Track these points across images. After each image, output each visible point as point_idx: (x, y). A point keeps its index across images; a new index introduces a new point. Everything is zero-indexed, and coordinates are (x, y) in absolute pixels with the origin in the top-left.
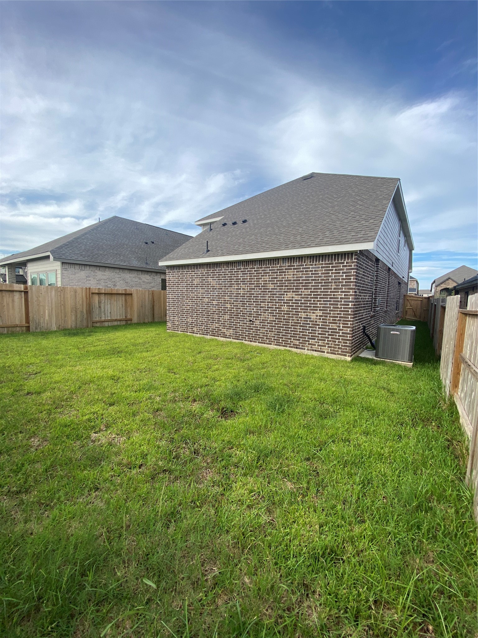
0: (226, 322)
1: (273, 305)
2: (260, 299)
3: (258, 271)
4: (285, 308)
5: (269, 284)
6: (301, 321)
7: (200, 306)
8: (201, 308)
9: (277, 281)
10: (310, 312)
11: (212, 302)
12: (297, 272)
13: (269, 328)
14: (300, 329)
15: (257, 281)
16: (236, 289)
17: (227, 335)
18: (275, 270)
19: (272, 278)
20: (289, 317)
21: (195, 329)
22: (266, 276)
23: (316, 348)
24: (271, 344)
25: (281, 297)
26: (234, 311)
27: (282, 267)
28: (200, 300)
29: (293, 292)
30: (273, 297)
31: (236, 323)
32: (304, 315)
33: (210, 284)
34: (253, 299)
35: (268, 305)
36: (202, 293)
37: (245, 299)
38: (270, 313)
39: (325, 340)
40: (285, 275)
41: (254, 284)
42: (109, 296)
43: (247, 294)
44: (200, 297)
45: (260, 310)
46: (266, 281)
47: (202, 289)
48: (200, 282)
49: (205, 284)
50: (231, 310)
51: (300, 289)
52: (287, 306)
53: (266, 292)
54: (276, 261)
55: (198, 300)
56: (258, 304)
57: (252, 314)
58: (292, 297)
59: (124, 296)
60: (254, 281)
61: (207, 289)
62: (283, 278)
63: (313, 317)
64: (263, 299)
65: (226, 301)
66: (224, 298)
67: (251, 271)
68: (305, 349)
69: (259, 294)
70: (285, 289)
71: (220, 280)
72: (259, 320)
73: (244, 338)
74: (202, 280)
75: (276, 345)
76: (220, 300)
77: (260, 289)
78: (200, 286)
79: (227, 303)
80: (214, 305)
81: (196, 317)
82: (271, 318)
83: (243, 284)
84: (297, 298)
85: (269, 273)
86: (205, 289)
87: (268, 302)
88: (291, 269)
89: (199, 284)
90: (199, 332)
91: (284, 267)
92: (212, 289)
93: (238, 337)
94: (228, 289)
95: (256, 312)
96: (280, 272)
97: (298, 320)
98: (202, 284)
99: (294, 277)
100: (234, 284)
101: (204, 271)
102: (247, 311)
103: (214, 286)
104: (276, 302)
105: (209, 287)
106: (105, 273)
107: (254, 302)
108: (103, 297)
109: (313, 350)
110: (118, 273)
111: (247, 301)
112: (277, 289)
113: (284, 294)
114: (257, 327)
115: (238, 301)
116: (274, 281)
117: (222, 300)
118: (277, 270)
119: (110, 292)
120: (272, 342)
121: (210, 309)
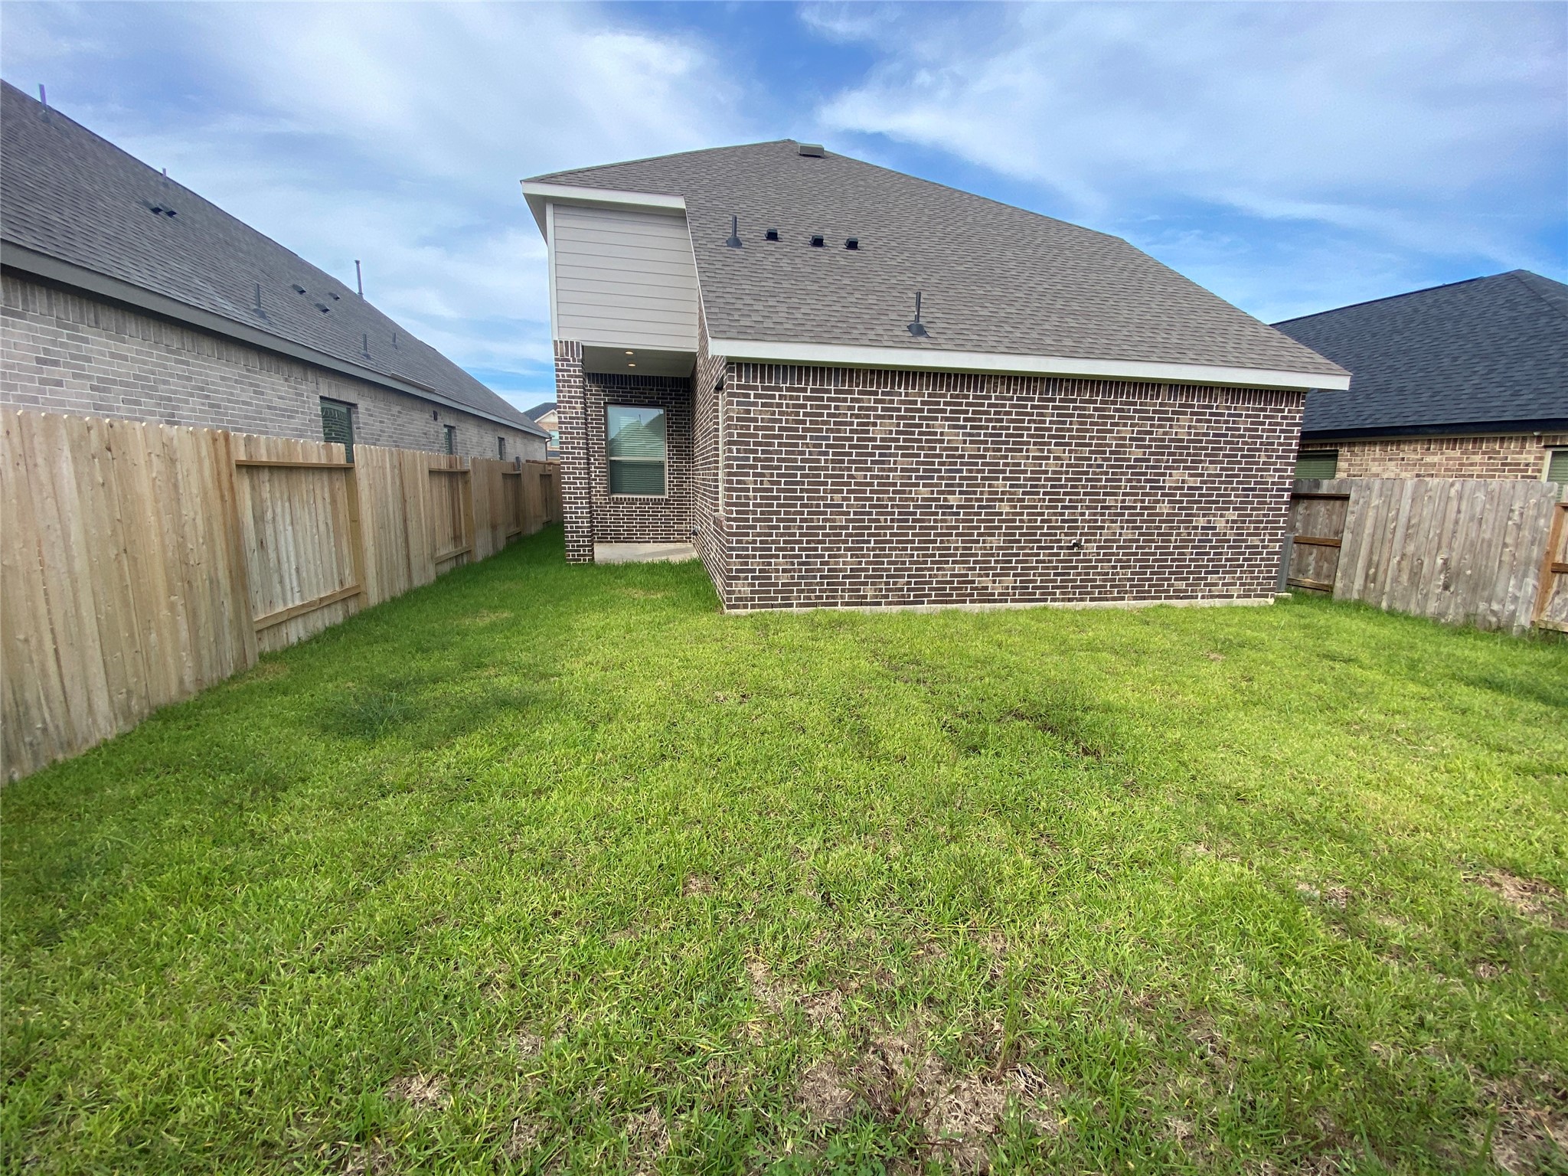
0: (992, 555)
1: (1135, 501)
2: (1105, 487)
3: (1104, 409)
4: (1164, 508)
5: (1131, 446)
6: (1196, 535)
7: (892, 514)
8: (900, 521)
9: (1151, 440)
10: (1215, 515)
11: (945, 500)
12: (1198, 421)
13: (1120, 561)
14: (1192, 554)
15: (1099, 438)
17: (993, 594)
18: (1147, 411)
19: (1139, 432)
20: (1171, 528)
22: (1125, 425)
23: (1219, 591)
24: (1123, 599)
25: (1158, 481)
26: (1021, 521)
27: (1165, 405)
28: (896, 492)
29: (1185, 468)
30: (1139, 481)
31: (1025, 555)
32: (1201, 522)
33: (941, 441)
34: (1084, 487)
35: (1124, 501)
36: (903, 470)
37: (1061, 486)
38: (1128, 521)
39: (1236, 572)
40: (1171, 427)
41: (1090, 445)
43: (1067, 473)
44: (894, 484)
45: (1103, 514)
46: (1124, 439)
49: (918, 441)
50: (1014, 521)
51: (1201, 461)
52: (1170, 502)
53: (1121, 467)
54: (1153, 390)
55: (886, 492)
56: (1099, 501)
57: (1077, 528)
58: (1183, 482)
60: (1091, 438)
61: (926, 456)
62: (1165, 433)
63: (1220, 524)
64: (1112, 487)
65: (996, 493)
66: (990, 486)
67: (1084, 409)
68: (1197, 597)
69: (1102, 473)
70: (1168, 461)
71: (980, 428)
72: (1095, 541)
73: (1049, 594)
74: (906, 426)
75: (1135, 598)
76: (975, 493)
77: (1104, 459)
78: (898, 448)
79: (1002, 500)
80: (951, 507)
82: (1127, 534)
83: (1056, 444)
84: (1193, 482)
85: (1133, 418)
87: (1124, 494)
88: (1185, 413)
89: (897, 440)
90: (886, 597)
91: (1170, 405)
92: (948, 456)
93: (1030, 594)
94: (1006, 457)
95: (1089, 521)
96: (1160, 419)
97: (1189, 534)
99: (1189, 434)
100: (1028, 443)
101: (921, 395)
102: (1063, 521)
103: (956, 449)
104: (1144, 494)
105: (933, 449)
107: (1085, 494)
109: (1212, 597)
110: (177, 352)
111: (1065, 494)
112: (1148, 460)
113: (1164, 475)
114: (1090, 561)
115: (1038, 493)
116: (1144, 440)
117: (982, 493)
118: (1154, 412)
119: (285, 460)
120: (1126, 592)
121: (935, 521)
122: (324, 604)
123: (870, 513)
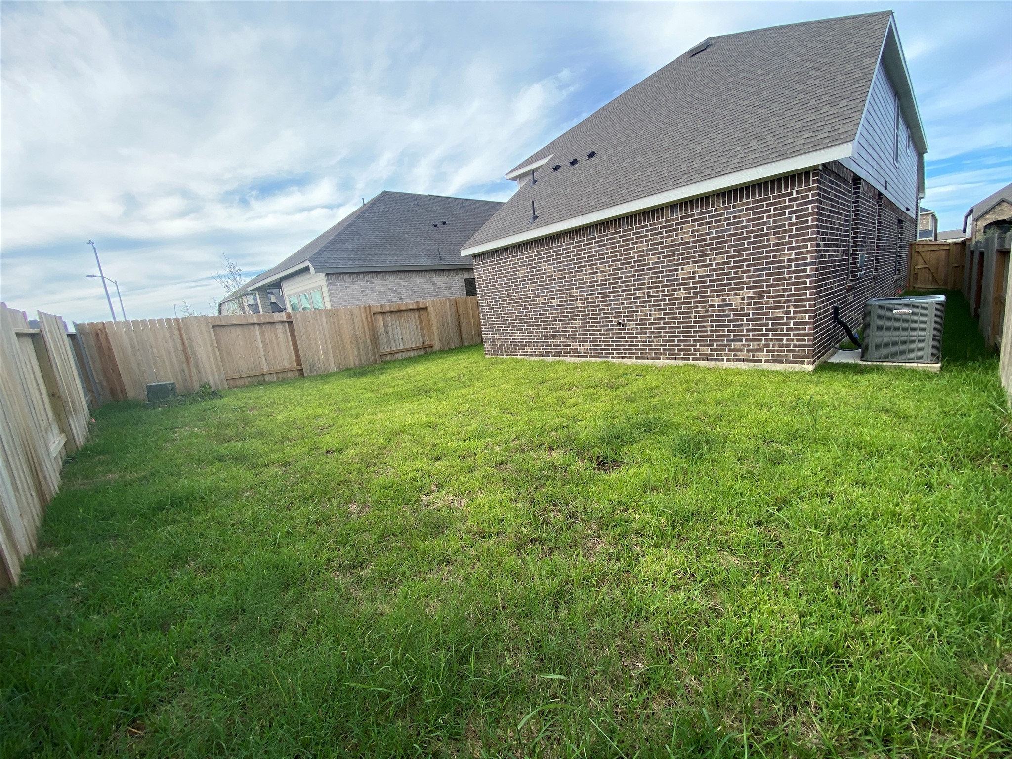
0: (577, 331)
1: (657, 292)
2: (634, 285)
3: (625, 236)
4: (681, 293)
5: (648, 255)
6: (713, 311)
7: (531, 312)
8: (535, 315)
9: (662, 248)
10: (728, 295)
11: (551, 303)
12: (699, 225)
13: (653, 333)
14: (712, 326)
15: (625, 254)
16: (590, 274)
17: (580, 353)
18: (657, 229)
19: (652, 245)
20: (690, 308)
21: (528, 349)
22: (642, 242)
23: (743, 355)
24: (659, 358)
25: (673, 275)
26: (588, 311)
27: (670, 221)
28: (531, 301)
29: (694, 262)
30: (658, 277)
31: (594, 330)
32: (717, 301)
33: (545, 273)
34: (620, 287)
35: (649, 293)
36: (532, 290)
37: (607, 288)
38: (654, 306)
39: (761, 341)
40: (677, 235)
41: (621, 260)
42: (397, 315)
43: (609, 279)
44: (530, 298)
45: (636, 303)
46: (643, 251)
47: (531, 283)
48: (528, 272)
49: (536, 275)
50: (585, 311)
51: (707, 255)
52: (684, 289)
53: (643, 270)
54: (658, 213)
55: (527, 302)
56: (631, 294)
57: (621, 313)
58: (694, 273)
59: (416, 312)
60: (621, 255)
61: (540, 282)
62: (673, 241)
63: (736, 301)
64: (639, 284)
65: (573, 296)
66: (570, 293)
67: (613, 238)
68: (723, 360)
69: (631, 276)
70: (678, 260)
71: (561, 263)
72: (634, 320)
73: (610, 354)
74: (530, 268)
75: (668, 359)
76: (563, 298)
77: (631, 267)
78: (528, 280)
79: (576, 300)
80: (554, 306)
81: (527, 329)
82: (655, 315)
83: (600, 264)
84: (702, 272)
85: (646, 236)
86: (537, 282)
87: (648, 288)
88: (688, 222)
89: (527, 276)
90: (535, 352)
91: (673, 220)
92: (549, 280)
93: (599, 353)
94: (575, 276)
95: (628, 308)
96: (666, 232)
97: (707, 311)
98: (531, 276)
99: (694, 237)
100: (585, 266)
101: (533, 252)
102: (612, 309)
103: (552, 276)
104: (662, 286)
105: (542, 277)
106: (385, 282)
107: (622, 291)
108: (388, 317)
109: (739, 360)
110: (403, 279)
111: (610, 292)
112: (663, 262)
113: (677, 270)
114: (632, 333)
115: (594, 294)
116: (657, 249)
117: (566, 297)
118: (662, 228)
119: (398, 309)
120: (661, 354)
121: (549, 314)
122: (411, 349)
123: (523, 312)
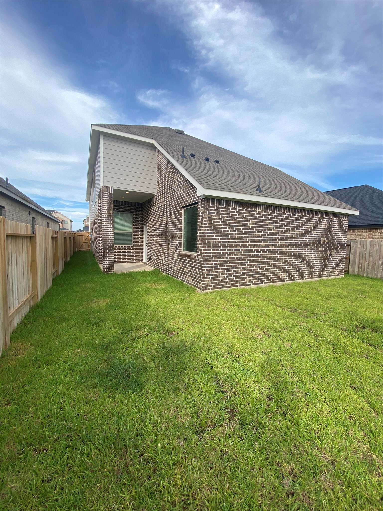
0: (281, 266)
4: (321, 249)
6: (328, 257)
7: (254, 252)
8: (256, 255)
13: (311, 266)
14: (327, 263)
16: (291, 234)
17: (281, 279)
19: (315, 226)
20: (322, 255)
21: (247, 280)
24: (312, 278)
25: (319, 241)
26: (288, 254)
27: (320, 218)
28: (255, 245)
33: (268, 228)
35: (312, 247)
38: (313, 253)
40: (322, 224)
41: (304, 230)
43: (299, 238)
44: (255, 242)
46: (312, 228)
47: (258, 232)
48: (256, 224)
49: (262, 227)
51: (328, 235)
54: (318, 213)
55: (253, 245)
56: (306, 247)
57: (302, 256)
58: (325, 241)
60: (304, 227)
61: (264, 232)
65: (282, 245)
66: (280, 242)
67: (303, 218)
69: (307, 238)
71: (278, 223)
73: (295, 278)
74: (258, 222)
76: (276, 245)
78: (256, 229)
80: (270, 250)
81: (249, 265)
82: (313, 257)
83: (296, 229)
86: (261, 232)
87: (312, 245)
88: (325, 221)
89: (255, 227)
90: (252, 282)
92: (270, 233)
93: (290, 278)
97: (326, 257)
98: (258, 227)
99: (326, 227)
100: (290, 229)
102: (298, 254)
103: (272, 230)
105: (266, 230)
111: (299, 245)
112: (317, 234)
115: (292, 245)
116: (316, 228)
117: (278, 245)
120: (313, 276)
121: (266, 254)
123: (248, 252)
